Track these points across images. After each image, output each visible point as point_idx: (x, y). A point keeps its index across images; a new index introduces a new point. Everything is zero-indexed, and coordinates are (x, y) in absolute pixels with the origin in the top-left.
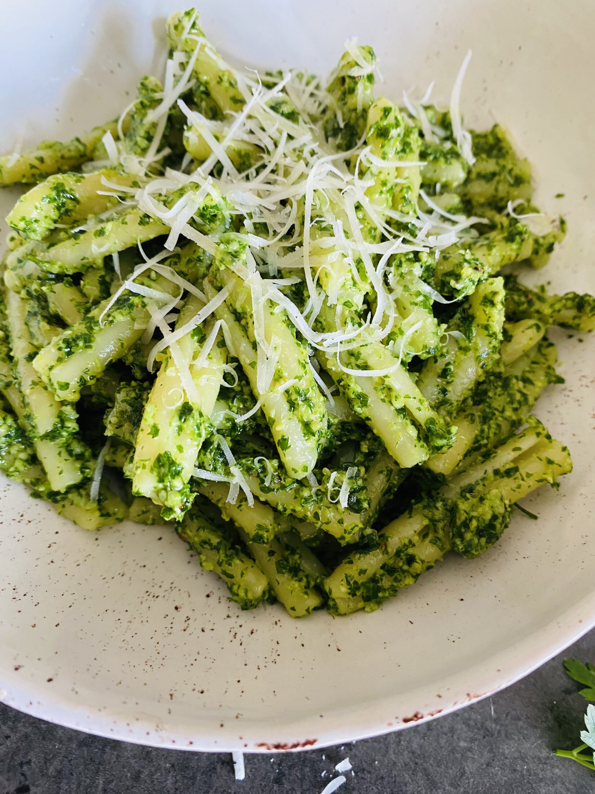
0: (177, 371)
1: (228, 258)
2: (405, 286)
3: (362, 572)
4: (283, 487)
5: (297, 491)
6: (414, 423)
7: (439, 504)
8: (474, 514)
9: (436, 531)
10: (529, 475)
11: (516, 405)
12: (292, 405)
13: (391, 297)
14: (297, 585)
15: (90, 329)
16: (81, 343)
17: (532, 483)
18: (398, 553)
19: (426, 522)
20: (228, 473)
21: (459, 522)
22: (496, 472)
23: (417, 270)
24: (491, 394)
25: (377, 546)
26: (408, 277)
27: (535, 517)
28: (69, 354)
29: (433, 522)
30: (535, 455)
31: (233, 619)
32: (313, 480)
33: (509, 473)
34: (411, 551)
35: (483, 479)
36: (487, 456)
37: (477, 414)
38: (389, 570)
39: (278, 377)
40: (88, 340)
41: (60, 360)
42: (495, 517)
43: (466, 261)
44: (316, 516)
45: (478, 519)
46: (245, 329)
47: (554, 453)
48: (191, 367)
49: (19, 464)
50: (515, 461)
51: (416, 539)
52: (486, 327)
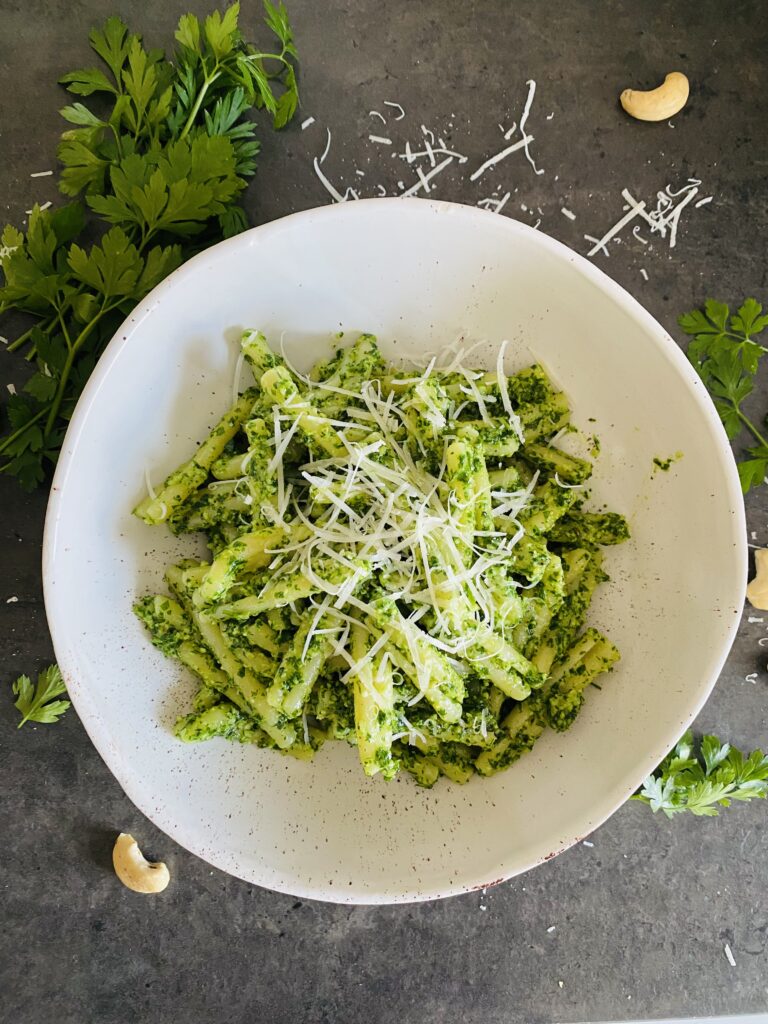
0: (369, 692)
1: (386, 618)
2: (497, 585)
3: (498, 755)
4: (444, 730)
5: (453, 730)
6: (519, 674)
7: (538, 701)
8: (561, 708)
9: (539, 718)
10: (592, 671)
11: (578, 615)
12: (443, 692)
13: (489, 591)
14: (457, 768)
15: (296, 667)
16: (296, 682)
17: (595, 675)
18: (517, 736)
19: (532, 713)
20: (407, 730)
21: (553, 715)
22: (571, 671)
23: (503, 572)
24: (560, 618)
25: (504, 736)
26: (498, 578)
27: (600, 688)
28: (290, 690)
29: (536, 713)
30: (595, 655)
31: (421, 794)
32: (462, 722)
33: (581, 670)
34: (525, 732)
35: (564, 677)
36: (564, 659)
37: (554, 638)
38: (513, 747)
39: (432, 680)
40: (297, 675)
41: (285, 695)
42: (575, 707)
43: (535, 560)
44: (468, 741)
45: (564, 711)
46: (405, 655)
47: (607, 653)
48: (374, 684)
49: (247, 734)
50: (583, 660)
51: (527, 724)
52: (553, 592)
